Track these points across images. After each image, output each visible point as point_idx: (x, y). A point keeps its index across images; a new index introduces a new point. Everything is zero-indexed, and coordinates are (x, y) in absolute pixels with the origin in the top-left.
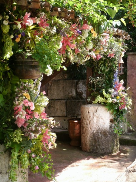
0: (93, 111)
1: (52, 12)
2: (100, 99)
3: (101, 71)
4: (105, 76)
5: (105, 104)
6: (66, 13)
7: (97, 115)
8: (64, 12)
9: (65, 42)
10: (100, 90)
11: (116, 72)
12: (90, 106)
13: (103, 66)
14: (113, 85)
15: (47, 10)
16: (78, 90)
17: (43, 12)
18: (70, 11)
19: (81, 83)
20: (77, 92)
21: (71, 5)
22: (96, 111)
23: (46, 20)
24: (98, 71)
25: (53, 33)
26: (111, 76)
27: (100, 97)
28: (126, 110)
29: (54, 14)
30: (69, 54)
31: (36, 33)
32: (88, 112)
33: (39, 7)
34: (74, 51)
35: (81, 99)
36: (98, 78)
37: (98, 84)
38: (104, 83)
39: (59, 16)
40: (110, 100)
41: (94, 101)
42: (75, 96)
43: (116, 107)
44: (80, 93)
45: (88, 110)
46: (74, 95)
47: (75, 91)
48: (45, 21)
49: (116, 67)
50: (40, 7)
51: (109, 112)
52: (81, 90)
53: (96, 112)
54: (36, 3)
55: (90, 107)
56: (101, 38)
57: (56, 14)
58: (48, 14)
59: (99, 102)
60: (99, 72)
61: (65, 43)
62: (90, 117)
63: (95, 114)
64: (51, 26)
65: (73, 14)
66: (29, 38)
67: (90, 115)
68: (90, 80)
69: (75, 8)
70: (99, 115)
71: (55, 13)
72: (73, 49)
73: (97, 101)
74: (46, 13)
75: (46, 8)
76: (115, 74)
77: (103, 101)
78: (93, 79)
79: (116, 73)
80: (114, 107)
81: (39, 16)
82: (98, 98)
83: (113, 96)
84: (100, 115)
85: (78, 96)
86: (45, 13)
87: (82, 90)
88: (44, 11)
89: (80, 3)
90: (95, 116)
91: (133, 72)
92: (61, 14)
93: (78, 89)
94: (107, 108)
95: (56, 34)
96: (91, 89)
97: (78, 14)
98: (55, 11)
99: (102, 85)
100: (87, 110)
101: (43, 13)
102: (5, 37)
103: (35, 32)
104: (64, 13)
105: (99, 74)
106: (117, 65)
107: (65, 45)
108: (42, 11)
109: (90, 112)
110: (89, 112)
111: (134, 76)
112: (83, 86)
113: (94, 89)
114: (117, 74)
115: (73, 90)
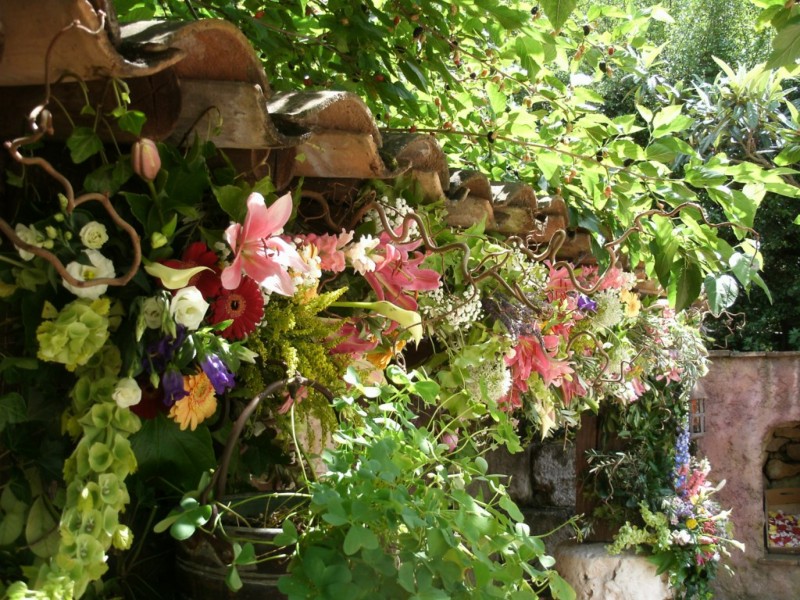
0: (603, 574)
1: (455, 203)
2: (631, 535)
3: (630, 427)
4: (645, 447)
5: (647, 550)
6: (528, 212)
7: (617, 590)
8: (520, 207)
9: (525, 360)
10: (627, 498)
11: (683, 432)
12: (593, 556)
13: (635, 413)
14: (676, 480)
15: (427, 188)
16: (538, 478)
17: (400, 202)
18: (546, 204)
19: (549, 456)
20: (533, 483)
21: (547, 176)
22: (615, 575)
23: (423, 249)
24: (618, 427)
25: (462, 325)
26: (663, 444)
27: (630, 530)
28: (715, 562)
29: (466, 218)
30: (537, 407)
31: (349, 340)
32: (582, 577)
33: (373, 167)
34: (559, 393)
35: (550, 510)
36: (621, 457)
37: (621, 475)
38: (642, 472)
39: (495, 225)
40: (667, 539)
41: (610, 546)
42: (528, 497)
43: (686, 562)
44: (545, 486)
45: (584, 569)
46: (523, 496)
47: (527, 479)
48: (411, 255)
49: (683, 412)
50: (378, 162)
51: (659, 577)
52: (548, 476)
53: (613, 578)
54: (349, 140)
55: (592, 560)
56: (652, 319)
57: (479, 216)
58: (432, 212)
59: (628, 547)
60: (624, 433)
61: (521, 363)
62: (591, 594)
63: (610, 584)
64: (450, 289)
65: (562, 219)
66: (293, 389)
67: (592, 588)
68: (590, 461)
69: (571, 187)
70: (624, 589)
71: (471, 208)
72: (557, 384)
73: (622, 546)
74: (420, 208)
75: (423, 176)
76: (681, 440)
77: (639, 542)
78: (602, 459)
79: (683, 434)
80: (682, 560)
81: (373, 223)
82: (625, 532)
83: (675, 520)
84: (627, 588)
85: (538, 498)
86: (411, 203)
87: (552, 478)
88: (404, 196)
89: (599, 160)
90: (610, 591)
91: (716, 415)
92: (507, 216)
93: (539, 474)
94: (654, 563)
95: (481, 325)
96: (593, 495)
97: (580, 218)
98: (473, 200)
99: (636, 478)
100: (580, 568)
101: (403, 207)
102: (86, 393)
103: (347, 330)
104: (517, 211)
105: (620, 438)
106: (687, 408)
107: (523, 371)
108: (396, 195)
109: (589, 576)
110: (586, 577)
111: (719, 429)
112: (556, 463)
113: (608, 495)
114: (687, 440)
115: (523, 476)
